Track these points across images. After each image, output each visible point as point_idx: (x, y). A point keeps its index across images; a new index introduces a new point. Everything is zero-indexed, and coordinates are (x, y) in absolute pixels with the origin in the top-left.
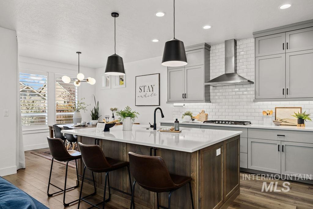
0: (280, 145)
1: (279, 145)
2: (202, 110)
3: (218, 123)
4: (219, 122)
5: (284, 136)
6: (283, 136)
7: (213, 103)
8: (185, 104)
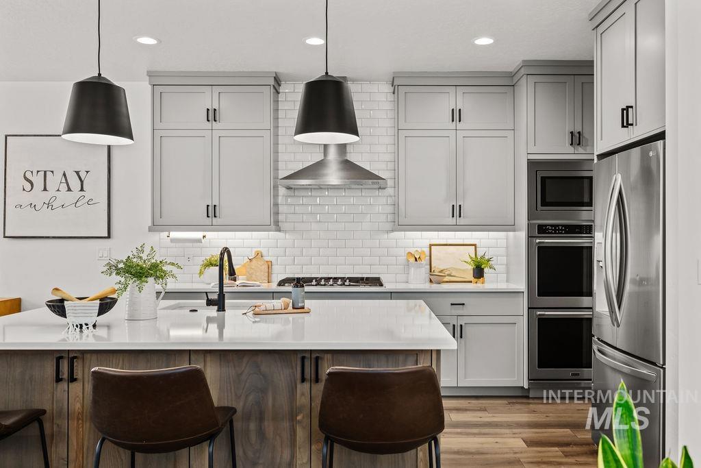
0: (456, 324)
1: (454, 326)
2: (256, 250)
3: (316, 285)
4: (318, 281)
5: (464, 304)
6: (461, 306)
7: (285, 232)
8: (205, 233)
